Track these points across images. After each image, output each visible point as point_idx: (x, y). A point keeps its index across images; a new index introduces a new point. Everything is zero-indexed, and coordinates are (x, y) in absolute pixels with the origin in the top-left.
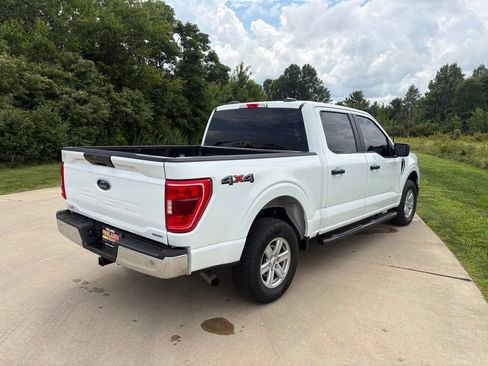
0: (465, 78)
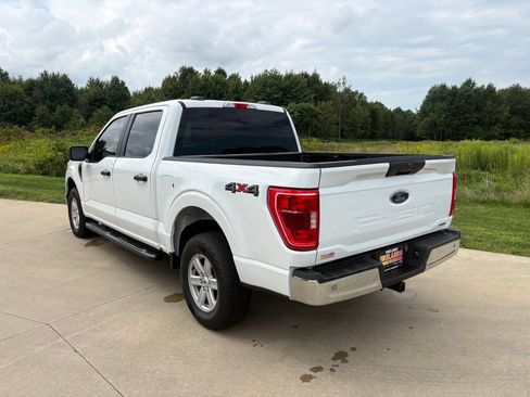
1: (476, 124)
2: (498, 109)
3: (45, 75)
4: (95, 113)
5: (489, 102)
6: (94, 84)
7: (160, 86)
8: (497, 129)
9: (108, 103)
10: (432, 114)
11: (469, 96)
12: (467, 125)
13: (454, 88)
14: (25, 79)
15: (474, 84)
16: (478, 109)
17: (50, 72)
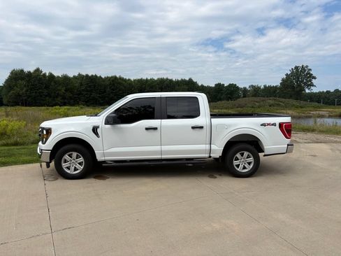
1: (46, 96)
2: (58, 88)
5: (53, 84)
8: (59, 100)
10: (15, 88)
11: (40, 79)
12: (41, 96)
13: (29, 72)
15: (41, 72)
16: (47, 87)
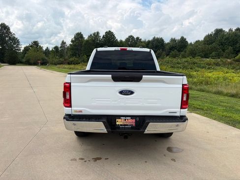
0: (85, 39)
3: (154, 38)
4: (171, 53)
6: (173, 40)
7: (203, 39)
9: (177, 49)
14: (147, 40)
17: (156, 37)
